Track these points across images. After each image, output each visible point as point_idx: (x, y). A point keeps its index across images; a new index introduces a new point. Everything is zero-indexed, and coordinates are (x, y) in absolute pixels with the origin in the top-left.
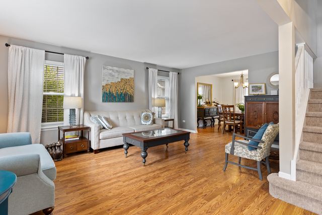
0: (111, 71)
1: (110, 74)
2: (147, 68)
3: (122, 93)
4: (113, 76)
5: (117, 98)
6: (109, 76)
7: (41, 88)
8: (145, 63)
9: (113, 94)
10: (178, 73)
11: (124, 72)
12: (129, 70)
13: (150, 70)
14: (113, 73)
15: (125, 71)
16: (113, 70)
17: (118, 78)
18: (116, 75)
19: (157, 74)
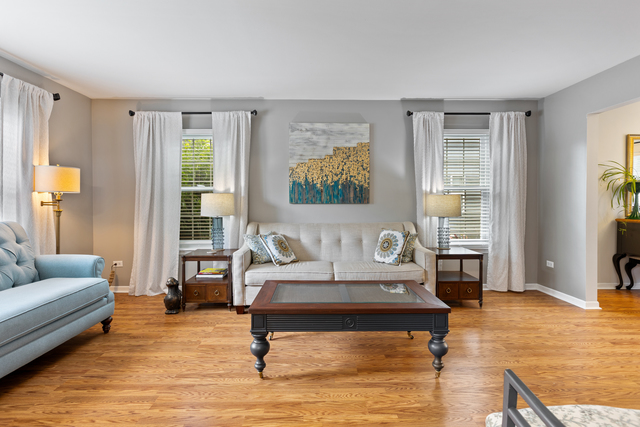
0: (309, 133)
1: (308, 141)
2: (410, 114)
3: (337, 183)
4: (314, 144)
5: (323, 194)
6: (305, 146)
7: (178, 179)
8: (404, 101)
9: (314, 186)
10: (528, 114)
11: (342, 133)
12: (355, 126)
13: (417, 118)
14: (315, 138)
15: (345, 128)
16: (313, 131)
17: (325, 147)
18: (322, 140)
19: (440, 126)
